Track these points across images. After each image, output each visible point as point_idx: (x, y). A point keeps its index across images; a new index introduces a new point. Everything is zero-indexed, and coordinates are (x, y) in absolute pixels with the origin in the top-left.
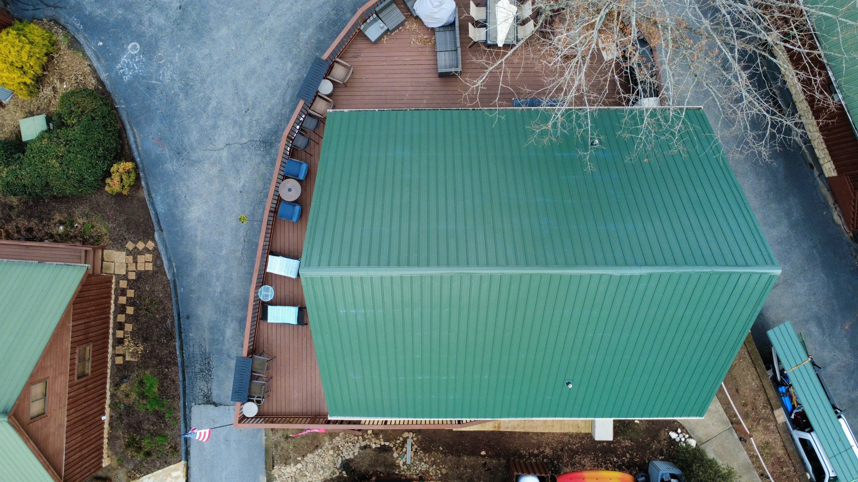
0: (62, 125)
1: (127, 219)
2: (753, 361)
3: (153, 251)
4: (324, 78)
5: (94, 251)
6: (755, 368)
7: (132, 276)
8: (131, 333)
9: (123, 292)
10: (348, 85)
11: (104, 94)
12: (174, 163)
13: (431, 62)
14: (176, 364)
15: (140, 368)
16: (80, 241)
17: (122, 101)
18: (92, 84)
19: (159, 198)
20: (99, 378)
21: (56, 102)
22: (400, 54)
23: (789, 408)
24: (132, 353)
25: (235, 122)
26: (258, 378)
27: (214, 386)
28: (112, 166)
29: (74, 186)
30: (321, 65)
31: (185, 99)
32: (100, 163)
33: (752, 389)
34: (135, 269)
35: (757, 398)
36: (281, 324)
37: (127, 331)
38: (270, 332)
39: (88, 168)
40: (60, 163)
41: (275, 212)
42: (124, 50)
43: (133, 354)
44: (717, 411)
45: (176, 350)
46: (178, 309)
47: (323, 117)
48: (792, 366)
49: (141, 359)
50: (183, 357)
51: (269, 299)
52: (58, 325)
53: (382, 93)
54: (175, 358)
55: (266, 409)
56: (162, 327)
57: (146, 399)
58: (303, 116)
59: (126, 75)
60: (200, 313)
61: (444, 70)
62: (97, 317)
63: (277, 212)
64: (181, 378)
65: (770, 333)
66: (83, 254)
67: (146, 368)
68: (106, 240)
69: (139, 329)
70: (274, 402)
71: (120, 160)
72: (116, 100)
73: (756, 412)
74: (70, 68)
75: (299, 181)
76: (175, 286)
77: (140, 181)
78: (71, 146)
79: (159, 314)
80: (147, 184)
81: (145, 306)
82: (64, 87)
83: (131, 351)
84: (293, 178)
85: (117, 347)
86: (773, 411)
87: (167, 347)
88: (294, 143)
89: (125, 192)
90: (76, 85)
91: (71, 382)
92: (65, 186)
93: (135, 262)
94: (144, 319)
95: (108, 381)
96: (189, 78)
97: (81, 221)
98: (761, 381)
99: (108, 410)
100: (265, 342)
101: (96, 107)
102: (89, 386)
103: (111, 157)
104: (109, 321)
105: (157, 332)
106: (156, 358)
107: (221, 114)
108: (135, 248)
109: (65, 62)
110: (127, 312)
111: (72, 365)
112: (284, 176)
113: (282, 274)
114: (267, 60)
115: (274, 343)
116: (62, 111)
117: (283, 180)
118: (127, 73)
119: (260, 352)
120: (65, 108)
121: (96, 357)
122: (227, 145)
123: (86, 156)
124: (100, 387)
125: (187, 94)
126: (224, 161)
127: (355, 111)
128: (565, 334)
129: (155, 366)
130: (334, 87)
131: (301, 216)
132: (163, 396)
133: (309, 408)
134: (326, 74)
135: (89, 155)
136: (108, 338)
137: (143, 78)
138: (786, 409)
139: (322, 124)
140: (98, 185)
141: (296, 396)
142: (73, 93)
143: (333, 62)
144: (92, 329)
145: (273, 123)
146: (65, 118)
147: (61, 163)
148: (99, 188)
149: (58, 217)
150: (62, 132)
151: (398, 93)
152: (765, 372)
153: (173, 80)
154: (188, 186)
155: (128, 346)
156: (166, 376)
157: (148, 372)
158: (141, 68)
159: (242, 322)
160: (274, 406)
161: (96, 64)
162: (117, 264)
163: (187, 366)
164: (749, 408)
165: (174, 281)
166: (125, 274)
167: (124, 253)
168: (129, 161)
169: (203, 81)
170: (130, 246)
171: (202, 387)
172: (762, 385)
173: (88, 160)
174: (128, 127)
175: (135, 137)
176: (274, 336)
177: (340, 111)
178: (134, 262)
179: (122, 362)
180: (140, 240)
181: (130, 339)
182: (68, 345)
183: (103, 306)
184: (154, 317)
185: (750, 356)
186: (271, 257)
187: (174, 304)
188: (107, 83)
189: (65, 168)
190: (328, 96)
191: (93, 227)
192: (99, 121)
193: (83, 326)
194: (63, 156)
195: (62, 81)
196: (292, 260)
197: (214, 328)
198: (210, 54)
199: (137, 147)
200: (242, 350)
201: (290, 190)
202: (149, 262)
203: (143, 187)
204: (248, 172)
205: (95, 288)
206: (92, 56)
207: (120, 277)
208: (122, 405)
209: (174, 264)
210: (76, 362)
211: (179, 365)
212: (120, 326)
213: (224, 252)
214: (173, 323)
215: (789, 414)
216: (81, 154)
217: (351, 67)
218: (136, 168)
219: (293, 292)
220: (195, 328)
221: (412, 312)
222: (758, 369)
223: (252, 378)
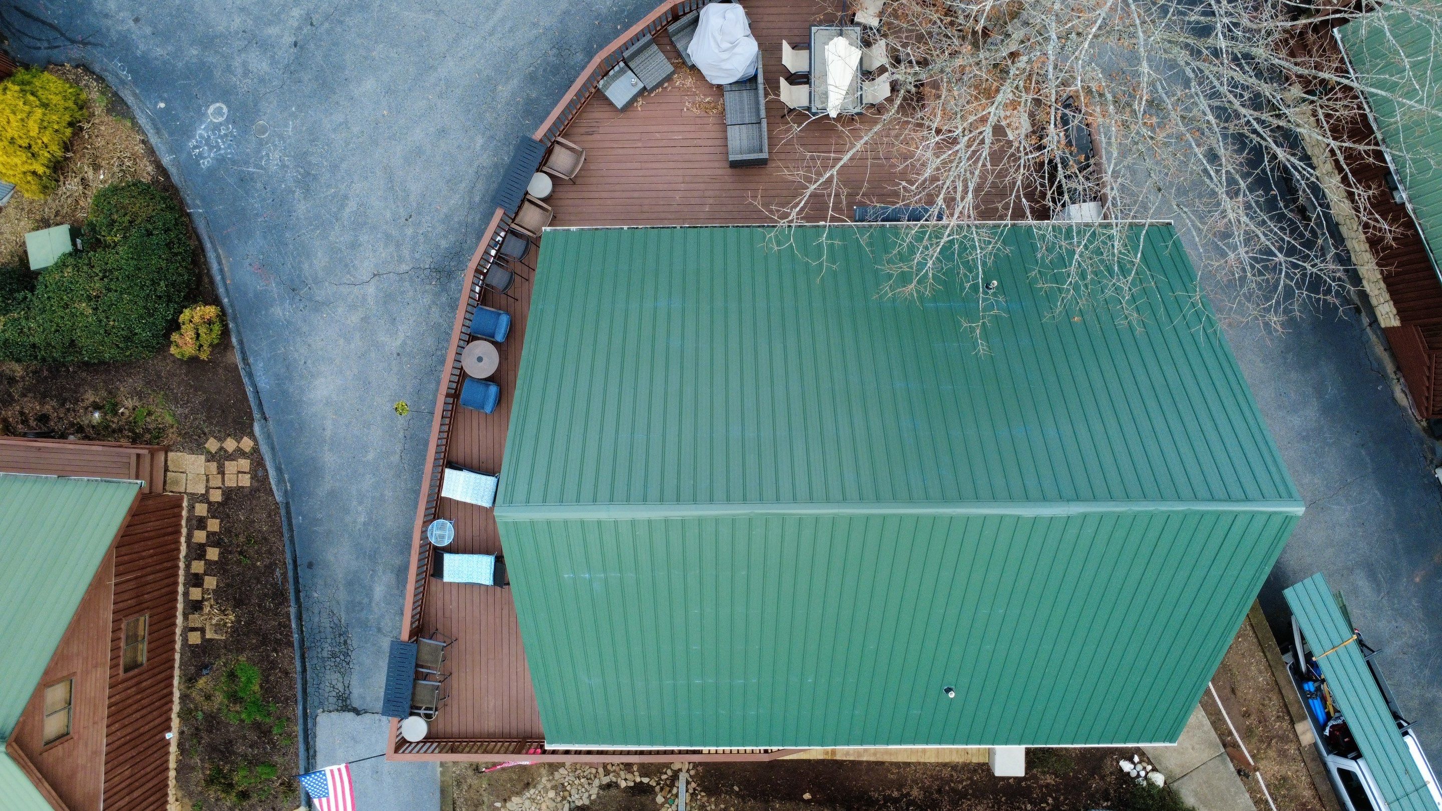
0: (96, 244)
1: (207, 400)
2: (1259, 641)
3: (252, 454)
4: (538, 171)
5: (152, 454)
6: (1264, 652)
7: (216, 496)
8: (214, 591)
9: (201, 523)
10: (578, 181)
11: (167, 191)
12: (287, 305)
13: (718, 142)
14: (290, 644)
15: (230, 651)
16: (128, 437)
17: (198, 202)
18: (148, 173)
19: (261, 365)
20: (162, 667)
21: (87, 203)
22: (666, 128)
23: (1321, 717)
24: (216, 625)
25: (388, 236)
26: (426, 677)
27: (355, 680)
28: (181, 312)
29: (117, 346)
30: (532, 149)
31: (305, 198)
32: (161, 307)
33: (1258, 689)
34: (220, 485)
35: (1266, 702)
36: (466, 584)
37: (208, 590)
38: (447, 597)
39: (141, 317)
40: (94, 309)
41: (454, 395)
42: (201, 115)
43: (218, 628)
44: (1200, 726)
45: (290, 621)
46: (294, 552)
47: (535, 236)
48: (1326, 648)
49: (232, 636)
50: (302, 631)
51: (446, 543)
52: (91, 585)
53: (636, 195)
54: (289, 635)
55: (440, 727)
56: (267, 581)
57: (241, 703)
58: (503, 234)
59: (205, 158)
60: (330, 557)
61: (739, 157)
62: (158, 567)
63: (459, 395)
64: (299, 668)
65: (1289, 593)
66: (134, 459)
67: (240, 651)
68: (172, 436)
69: (228, 585)
70: (455, 715)
71: (195, 302)
72: (188, 200)
73: (1266, 726)
74: (110, 146)
75: (495, 344)
76: (288, 513)
77: (229, 336)
78: (111, 280)
79: (262, 560)
80: (241, 342)
81: (238, 546)
82: (101, 179)
83: (214, 622)
84: (485, 340)
85: (191, 617)
86: (1293, 724)
87: (276, 615)
88: (488, 281)
89: (204, 356)
90: (121, 174)
91: (113, 680)
92: (103, 346)
93: (221, 472)
94: (236, 569)
95: (177, 672)
96: (310, 163)
97: (129, 403)
98: (1274, 676)
99: (175, 723)
100: (440, 614)
101: (154, 214)
102: (144, 684)
103: (179, 297)
104: (177, 572)
105: (258, 589)
106: (257, 633)
107: (365, 223)
108: (221, 448)
109: (103, 136)
110: (207, 557)
111: (115, 649)
112: (470, 335)
113: (468, 500)
114: (443, 132)
115: (455, 616)
116: (97, 221)
117: (468, 342)
118: (206, 155)
119: (431, 632)
120: (102, 216)
121: (156, 634)
122: (375, 275)
123: (138, 296)
124: (162, 685)
125: (307, 191)
126: (371, 301)
127: (589, 230)
128: (942, 611)
129: (254, 648)
130: (554, 185)
131: (499, 401)
132: (269, 697)
133: (514, 724)
134: (541, 164)
135: (142, 295)
136: (176, 600)
137: (234, 162)
138: (1315, 719)
139: (533, 247)
140: (158, 343)
141: (492, 704)
142: (115, 190)
143: (553, 143)
144: (148, 588)
145: (452, 238)
146: (103, 233)
147: (96, 309)
148: (159, 348)
149: (90, 397)
150: (96, 256)
151: (662, 194)
152: (1280, 659)
153: (284, 166)
154: (309, 345)
155: (210, 616)
156: (273, 665)
157: (242, 658)
158: (229, 146)
159: (401, 572)
160: (455, 722)
161: (154, 140)
162: (190, 476)
163: (309, 648)
164: (1252, 721)
165: (287, 504)
166: (203, 492)
167: (203, 457)
168: (210, 304)
169: (334, 168)
170: (212, 445)
171: (334, 683)
172: (1276, 681)
173: (141, 303)
174: (208, 246)
175: (220, 263)
176: (455, 604)
177: (564, 230)
178: (219, 473)
179: (199, 642)
180: (229, 435)
181: (212, 602)
182: (109, 616)
183: (168, 547)
184: (254, 565)
185: (1255, 632)
186: (448, 472)
187: (287, 543)
188: (173, 171)
189: (102, 316)
190: (543, 200)
191: (149, 414)
192: (159, 238)
193: (132, 583)
194: (99, 297)
195: (96, 167)
196: (484, 477)
197: (353, 583)
198: (346, 122)
199: (224, 279)
200: (401, 621)
201: (480, 359)
202: (245, 473)
203: (233, 347)
204: (411, 321)
205: (153, 519)
206: (147, 127)
207: (195, 498)
208: (200, 713)
209: (286, 476)
210: (122, 644)
211: (296, 645)
212: (196, 580)
213: (370, 456)
214: (285, 575)
215: (1320, 728)
216: (129, 294)
217: (582, 152)
218: (222, 316)
219: (486, 530)
220: (323, 583)
221: (685, 577)
222: (1268, 654)
223: (418, 676)
